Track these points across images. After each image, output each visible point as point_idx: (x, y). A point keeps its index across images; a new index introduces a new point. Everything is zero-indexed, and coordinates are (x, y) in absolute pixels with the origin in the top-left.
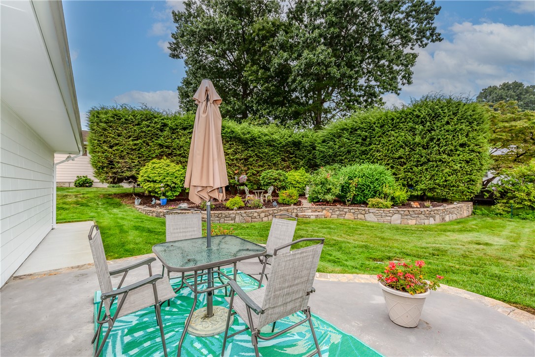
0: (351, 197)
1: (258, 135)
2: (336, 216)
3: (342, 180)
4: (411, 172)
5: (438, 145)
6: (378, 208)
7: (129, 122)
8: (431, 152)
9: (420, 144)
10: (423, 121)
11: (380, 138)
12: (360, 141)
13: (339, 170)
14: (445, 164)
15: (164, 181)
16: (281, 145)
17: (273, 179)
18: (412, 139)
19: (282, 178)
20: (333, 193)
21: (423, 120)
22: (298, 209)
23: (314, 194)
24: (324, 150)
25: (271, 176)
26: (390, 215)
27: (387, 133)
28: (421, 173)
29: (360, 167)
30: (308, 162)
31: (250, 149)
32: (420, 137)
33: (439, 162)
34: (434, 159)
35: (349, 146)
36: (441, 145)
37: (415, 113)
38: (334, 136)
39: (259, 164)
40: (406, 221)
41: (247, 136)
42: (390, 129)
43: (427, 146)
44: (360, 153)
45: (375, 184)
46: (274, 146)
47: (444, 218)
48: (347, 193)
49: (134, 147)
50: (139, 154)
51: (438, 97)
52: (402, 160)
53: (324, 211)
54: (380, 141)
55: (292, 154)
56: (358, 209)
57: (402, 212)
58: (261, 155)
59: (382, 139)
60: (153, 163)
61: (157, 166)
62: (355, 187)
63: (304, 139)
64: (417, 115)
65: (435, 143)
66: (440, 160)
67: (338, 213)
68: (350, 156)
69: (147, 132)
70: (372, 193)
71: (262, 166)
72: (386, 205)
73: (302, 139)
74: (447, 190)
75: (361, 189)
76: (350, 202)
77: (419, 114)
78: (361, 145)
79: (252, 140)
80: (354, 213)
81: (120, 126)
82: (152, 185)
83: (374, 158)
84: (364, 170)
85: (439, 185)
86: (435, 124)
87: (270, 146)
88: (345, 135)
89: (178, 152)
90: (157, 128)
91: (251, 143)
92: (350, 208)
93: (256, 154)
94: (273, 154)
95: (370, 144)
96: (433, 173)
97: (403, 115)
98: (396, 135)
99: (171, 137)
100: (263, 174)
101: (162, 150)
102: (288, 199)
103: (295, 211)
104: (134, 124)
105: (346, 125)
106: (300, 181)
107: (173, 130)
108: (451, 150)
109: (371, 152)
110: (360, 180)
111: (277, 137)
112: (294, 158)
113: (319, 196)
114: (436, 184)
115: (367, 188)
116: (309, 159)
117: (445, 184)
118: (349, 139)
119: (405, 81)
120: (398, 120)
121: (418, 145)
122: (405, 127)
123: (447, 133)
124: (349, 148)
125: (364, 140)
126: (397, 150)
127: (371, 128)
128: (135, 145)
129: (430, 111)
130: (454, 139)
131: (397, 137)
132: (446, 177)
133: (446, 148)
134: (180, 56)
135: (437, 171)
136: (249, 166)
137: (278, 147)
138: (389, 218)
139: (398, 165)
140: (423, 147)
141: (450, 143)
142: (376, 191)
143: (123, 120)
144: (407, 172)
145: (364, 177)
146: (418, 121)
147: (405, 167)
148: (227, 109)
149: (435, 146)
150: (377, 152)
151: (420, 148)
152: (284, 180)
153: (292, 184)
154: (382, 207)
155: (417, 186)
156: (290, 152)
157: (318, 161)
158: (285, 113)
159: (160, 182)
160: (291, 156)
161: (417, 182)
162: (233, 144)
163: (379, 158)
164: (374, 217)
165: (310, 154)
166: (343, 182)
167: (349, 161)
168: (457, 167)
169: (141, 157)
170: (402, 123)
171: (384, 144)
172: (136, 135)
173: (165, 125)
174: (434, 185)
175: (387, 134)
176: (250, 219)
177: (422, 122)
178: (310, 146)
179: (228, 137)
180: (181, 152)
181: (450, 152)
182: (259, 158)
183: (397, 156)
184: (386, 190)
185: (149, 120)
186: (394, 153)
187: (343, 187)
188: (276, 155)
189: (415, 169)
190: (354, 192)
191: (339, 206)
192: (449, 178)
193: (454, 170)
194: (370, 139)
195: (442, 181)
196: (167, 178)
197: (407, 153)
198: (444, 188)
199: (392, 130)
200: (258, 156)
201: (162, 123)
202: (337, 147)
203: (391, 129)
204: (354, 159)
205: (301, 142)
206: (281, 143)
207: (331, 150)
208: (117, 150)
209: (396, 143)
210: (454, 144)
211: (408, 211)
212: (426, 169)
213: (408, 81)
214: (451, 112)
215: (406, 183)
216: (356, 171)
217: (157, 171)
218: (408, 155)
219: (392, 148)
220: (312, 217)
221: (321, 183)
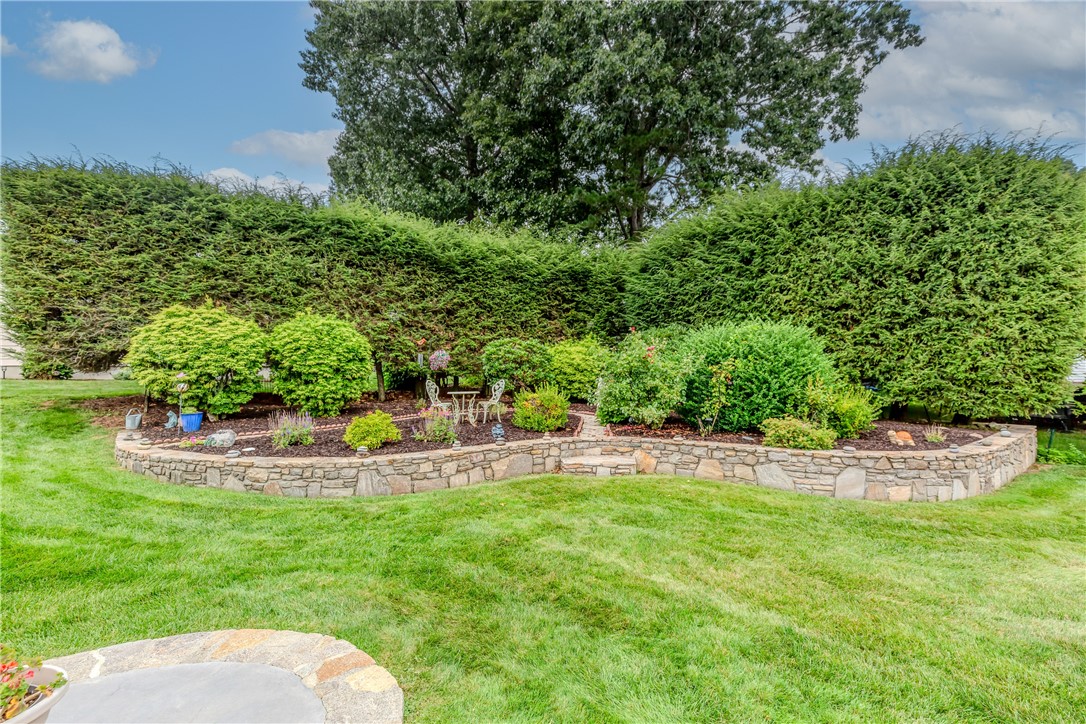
0: (715, 413)
1: (481, 252)
2: (669, 467)
3: (688, 364)
4: (874, 345)
5: (955, 270)
6: (795, 447)
7: (110, 204)
8: (931, 289)
9: (900, 268)
10: (911, 206)
11: (788, 256)
12: (736, 264)
13: (682, 339)
14: (974, 323)
15: (198, 363)
16: (540, 279)
17: (514, 361)
18: (878, 256)
19: (536, 359)
20: (663, 401)
21: (910, 202)
22: (564, 446)
23: (611, 404)
24: (645, 289)
25: (509, 352)
26: (831, 469)
27: (809, 241)
28: (901, 346)
29: (738, 331)
30: (606, 321)
31: (460, 286)
32: (901, 248)
33: (955, 316)
34: (942, 309)
35: (707, 278)
36: (963, 269)
37: (887, 186)
38: (670, 254)
39: (485, 323)
40: (880, 489)
41: (453, 253)
42: (816, 231)
43: (922, 274)
44: (735, 297)
45: (783, 378)
46: (523, 280)
47: (990, 479)
48: (703, 400)
49: (126, 273)
50: (140, 290)
51: (950, 140)
52: (849, 312)
53: (638, 453)
54: (789, 265)
55: (569, 301)
56: (734, 449)
57: (870, 464)
58: (489, 302)
59: (795, 258)
60: (171, 315)
61: (179, 322)
62: (726, 385)
63: (597, 265)
64: (892, 190)
65: (944, 266)
66: (959, 313)
67: (675, 458)
68: (709, 304)
69: (164, 231)
70: (775, 401)
71: (492, 330)
72: (820, 439)
73: (594, 266)
74: (978, 395)
75: (741, 389)
76: (710, 428)
77: (898, 186)
78: (739, 275)
79: (464, 264)
80: (722, 461)
81: (79, 214)
82: (160, 374)
83: (772, 307)
84: (751, 336)
85: (953, 380)
86: (943, 212)
87: (514, 279)
88: (696, 252)
89: (260, 290)
90: (197, 223)
91: (463, 272)
92: (713, 444)
93: (476, 299)
94: (520, 301)
95: (763, 272)
96: (937, 347)
97: (853, 193)
98: (831, 245)
99: (239, 249)
100: (489, 349)
101: (212, 281)
102: (538, 416)
103: (555, 452)
104: (126, 209)
105: (701, 226)
106: (583, 365)
107: (246, 232)
108: (993, 284)
109: (764, 293)
110: (739, 363)
111: (529, 259)
112: (573, 312)
113: (624, 409)
114: (942, 378)
115: (759, 389)
116: (610, 314)
117: (973, 376)
118: (706, 261)
119: (839, 130)
120: (838, 207)
121: (894, 271)
122: (857, 224)
123: (981, 236)
124: (708, 284)
125: (747, 261)
126: (835, 286)
127: (766, 228)
128: (131, 265)
129: (932, 176)
130: (1001, 252)
131: (835, 252)
132: (974, 359)
133: (976, 276)
134: (328, 85)
135: (949, 342)
136: (459, 329)
137: (533, 284)
138: (829, 480)
139: (836, 326)
140: (908, 276)
141: (990, 262)
142: (787, 397)
143: (88, 196)
144: (861, 344)
145: (750, 357)
146: (895, 208)
147: (857, 330)
148: (427, 201)
149: (945, 274)
150: (781, 291)
151: (900, 280)
152: (541, 362)
153: (565, 374)
154: (808, 444)
155: (890, 383)
156: (563, 297)
157: (630, 318)
158: (558, 207)
159: (185, 366)
160: (566, 306)
161: (889, 370)
162: (415, 272)
163: (785, 308)
164: (783, 475)
165: (611, 301)
166: (690, 370)
167: (706, 316)
168: (1011, 331)
169: (149, 301)
170: (848, 213)
171: (799, 269)
172: (131, 239)
173: (220, 216)
174: (939, 380)
175: (809, 246)
176: (406, 481)
177: (907, 209)
178: (612, 280)
179: (401, 254)
180: (267, 290)
181: (988, 289)
182: (485, 308)
183: (836, 301)
184: (815, 394)
185: (172, 200)
186: (825, 294)
187: (691, 383)
188: (527, 304)
189: (885, 335)
190: (723, 399)
191: (678, 438)
192: (986, 361)
193: (1002, 339)
194: (763, 259)
195: (963, 368)
196: (205, 357)
197: (863, 294)
198: (969, 387)
199: (820, 234)
200: (480, 305)
201: (209, 211)
202: (677, 281)
203: (819, 230)
204: (718, 312)
205: (590, 272)
206: (539, 274)
207: (661, 291)
208: (72, 279)
209: (833, 267)
210: (1002, 266)
211: (889, 459)
212: (918, 337)
213: (848, 130)
214: (992, 179)
215: (857, 373)
216: (727, 339)
217: (177, 336)
218: (867, 298)
219: (821, 280)
220: (600, 469)
221: (630, 373)
